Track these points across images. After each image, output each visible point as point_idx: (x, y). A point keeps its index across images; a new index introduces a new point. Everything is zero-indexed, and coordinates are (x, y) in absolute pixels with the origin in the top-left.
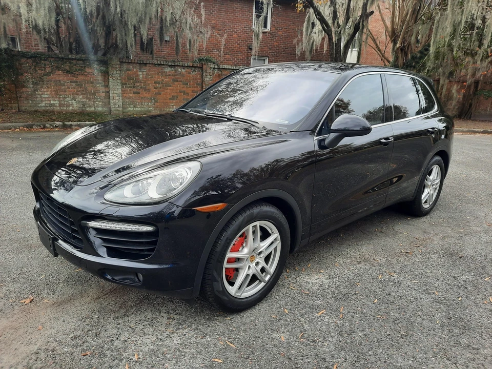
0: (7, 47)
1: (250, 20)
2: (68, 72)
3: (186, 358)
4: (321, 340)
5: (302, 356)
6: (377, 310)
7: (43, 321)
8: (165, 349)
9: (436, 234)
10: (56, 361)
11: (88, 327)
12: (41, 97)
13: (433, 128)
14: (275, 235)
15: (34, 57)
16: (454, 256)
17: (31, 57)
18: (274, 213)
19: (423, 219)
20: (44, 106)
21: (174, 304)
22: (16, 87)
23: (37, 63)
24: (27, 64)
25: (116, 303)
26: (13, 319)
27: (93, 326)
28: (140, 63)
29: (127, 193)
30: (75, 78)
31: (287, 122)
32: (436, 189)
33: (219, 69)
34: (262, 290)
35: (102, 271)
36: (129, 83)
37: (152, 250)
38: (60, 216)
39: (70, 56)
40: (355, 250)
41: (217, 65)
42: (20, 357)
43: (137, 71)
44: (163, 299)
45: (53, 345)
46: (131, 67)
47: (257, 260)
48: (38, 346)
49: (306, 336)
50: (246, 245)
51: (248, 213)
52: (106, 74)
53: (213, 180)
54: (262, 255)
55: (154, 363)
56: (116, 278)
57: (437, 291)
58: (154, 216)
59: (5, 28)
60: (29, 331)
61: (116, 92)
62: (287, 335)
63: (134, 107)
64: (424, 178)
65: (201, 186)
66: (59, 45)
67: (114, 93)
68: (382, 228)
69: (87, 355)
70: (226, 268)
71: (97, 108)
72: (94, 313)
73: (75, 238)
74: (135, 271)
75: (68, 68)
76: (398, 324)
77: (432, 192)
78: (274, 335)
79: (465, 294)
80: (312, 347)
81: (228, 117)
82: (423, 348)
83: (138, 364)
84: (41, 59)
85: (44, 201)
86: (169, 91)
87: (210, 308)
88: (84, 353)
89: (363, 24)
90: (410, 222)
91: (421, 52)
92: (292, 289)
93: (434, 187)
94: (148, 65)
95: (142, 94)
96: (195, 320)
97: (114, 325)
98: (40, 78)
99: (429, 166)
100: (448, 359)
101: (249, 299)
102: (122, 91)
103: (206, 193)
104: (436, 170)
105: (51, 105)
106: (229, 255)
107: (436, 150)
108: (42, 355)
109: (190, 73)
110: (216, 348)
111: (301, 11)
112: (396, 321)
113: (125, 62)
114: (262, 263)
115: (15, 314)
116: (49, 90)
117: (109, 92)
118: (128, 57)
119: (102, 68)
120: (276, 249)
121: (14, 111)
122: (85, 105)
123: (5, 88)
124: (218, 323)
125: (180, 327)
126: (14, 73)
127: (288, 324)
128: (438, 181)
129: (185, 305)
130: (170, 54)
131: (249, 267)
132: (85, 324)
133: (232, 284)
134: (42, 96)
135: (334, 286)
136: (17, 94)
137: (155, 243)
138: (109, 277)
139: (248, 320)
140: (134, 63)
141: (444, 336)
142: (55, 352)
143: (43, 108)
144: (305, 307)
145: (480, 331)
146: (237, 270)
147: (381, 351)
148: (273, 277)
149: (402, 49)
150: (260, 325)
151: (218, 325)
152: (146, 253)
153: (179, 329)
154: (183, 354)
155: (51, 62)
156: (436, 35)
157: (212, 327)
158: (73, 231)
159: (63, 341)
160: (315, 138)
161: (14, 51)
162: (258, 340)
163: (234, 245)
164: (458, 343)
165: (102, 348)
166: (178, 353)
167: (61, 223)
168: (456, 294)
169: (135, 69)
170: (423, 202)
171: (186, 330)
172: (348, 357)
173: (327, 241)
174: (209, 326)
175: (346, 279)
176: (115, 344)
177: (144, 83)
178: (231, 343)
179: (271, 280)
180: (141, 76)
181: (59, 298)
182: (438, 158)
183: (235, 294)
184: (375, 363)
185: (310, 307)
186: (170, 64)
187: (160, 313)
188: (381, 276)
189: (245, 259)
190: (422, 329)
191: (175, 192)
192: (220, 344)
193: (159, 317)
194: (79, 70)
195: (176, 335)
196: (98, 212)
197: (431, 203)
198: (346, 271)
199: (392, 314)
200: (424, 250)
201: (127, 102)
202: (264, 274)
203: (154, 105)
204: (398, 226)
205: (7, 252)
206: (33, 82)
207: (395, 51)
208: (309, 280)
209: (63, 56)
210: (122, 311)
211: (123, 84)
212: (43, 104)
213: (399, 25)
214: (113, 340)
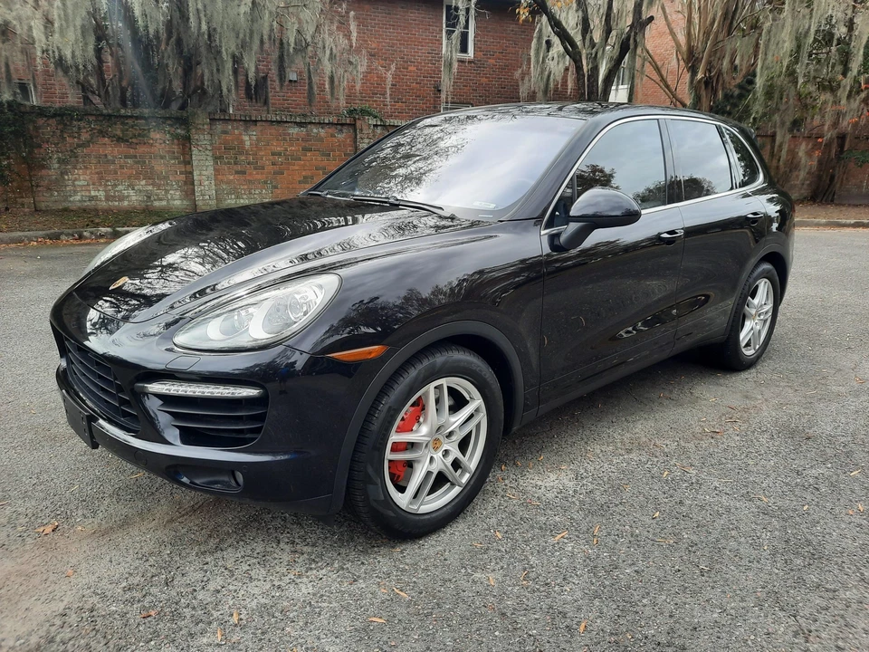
0: (11, 98)
1: (438, 40)
2: (120, 140)
3: (322, 617)
4: (558, 581)
5: (526, 610)
6: (659, 530)
7: (74, 561)
8: (285, 604)
9: (766, 400)
10: (97, 627)
11: (153, 570)
12: (74, 186)
13: (755, 214)
14: (477, 402)
15: (59, 115)
16: (798, 436)
17: (54, 116)
18: (472, 363)
19: (744, 375)
20: (79, 201)
21: (303, 527)
22: (30, 168)
23: (66, 125)
24: (48, 128)
25: (202, 529)
26: (23, 560)
27: (162, 568)
28: (245, 121)
29: (212, 332)
30: (132, 150)
31: (492, 206)
32: (765, 321)
33: (384, 126)
34: (456, 501)
35: (173, 469)
36: (226, 156)
37: (258, 430)
38: (100, 377)
39: (123, 111)
40: (623, 430)
41: (381, 120)
42: (35, 623)
43: (241, 134)
44: (285, 520)
45: (91, 600)
46: (230, 127)
47: (446, 447)
48: (65, 603)
49: (533, 575)
50: (425, 420)
51: (426, 363)
52: (186, 142)
53: (364, 307)
54: (454, 438)
55: (267, 627)
56: (197, 481)
57: (766, 496)
58: (260, 370)
59: (7, 65)
60: (51, 579)
61: (204, 173)
62: (499, 575)
63: (237, 197)
64: (742, 302)
65: (343, 316)
66: (102, 93)
67: (200, 175)
68: (671, 392)
69: (150, 616)
70: (390, 461)
71: (171, 202)
72: (163, 547)
73: (126, 414)
74: (230, 468)
75: (119, 133)
76: (694, 552)
77: (758, 327)
78: (477, 575)
79: (816, 500)
80: (543, 594)
81: (392, 200)
82: (738, 592)
83: (238, 629)
84: (72, 119)
85: (74, 355)
86: (297, 168)
87: (366, 533)
88: (144, 614)
89: (635, 41)
90: (722, 381)
91: (740, 86)
92: (510, 498)
93: (762, 317)
94: (259, 124)
95: (250, 174)
96: (339, 554)
97: (198, 565)
98: (71, 151)
99: (751, 280)
100: (782, 609)
101: (434, 515)
102: (215, 169)
103: (352, 330)
104: (764, 287)
105: (92, 198)
106: (395, 437)
107: (762, 253)
108: (73, 619)
109: (333, 136)
110: (374, 600)
111: (526, 21)
112: (692, 546)
113: (220, 120)
114: (455, 453)
115: (26, 551)
116: (88, 172)
117: (191, 173)
118: (224, 111)
119: (179, 131)
120: (478, 426)
121: (27, 210)
122: (150, 197)
123: (10, 171)
124: (379, 558)
125: (313, 566)
126: (25, 144)
127: (502, 557)
128: (770, 306)
129: (323, 529)
130: (298, 105)
131: (432, 458)
132: (147, 564)
133: (402, 489)
134: (76, 183)
135: (584, 491)
136: (31, 181)
137: (261, 418)
138: (185, 480)
139: (432, 552)
140: (235, 120)
141: (777, 571)
142: (94, 613)
143: (79, 204)
144: (532, 527)
145: (840, 561)
146: (410, 464)
147: (664, 597)
148: (475, 477)
149: (707, 82)
150: (453, 559)
151: (379, 562)
152: (248, 436)
153: (311, 569)
154: (317, 610)
155: (89, 123)
156: (766, 54)
157: (369, 564)
158: (123, 402)
159: (109, 594)
160: (543, 232)
161: (25, 106)
162: (448, 584)
163: (403, 419)
164: (801, 581)
165: (177, 604)
166: (308, 609)
167: (103, 389)
168: (800, 499)
169: (236, 130)
170: (743, 344)
171: (324, 571)
172: (605, 610)
173: (573, 416)
174: (363, 563)
175: (605, 479)
176: (200, 597)
177: (253, 154)
178: (401, 591)
179: (472, 483)
180: (248, 143)
181: (103, 522)
182: (767, 266)
183: (408, 506)
184: (653, 618)
185: (541, 528)
186: (298, 120)
187: (279, 543)
188: (666, 473)
189: (424, 445)
190: (737, 559)
191: (295, 328)
192: (382, 593)
193: (276, 551)
194: (139, 135)
195: (305, 580)
196: (163, 367)
197: (758, 347)
198: (606, 465)
199: (686, 536)
200: (744, 427)
201: (224, 190)
202: (459, 471)
203: (272, 193)
204: (700, 388)
205: (14, 448)
206: (59, 158)
207: (695, 87)
208: (539, 483)
209: (110, 112)
210: (212, 543)
211: (216, 158)
212: (78, 198)
213: (701, 38)
214: (195, 590)
